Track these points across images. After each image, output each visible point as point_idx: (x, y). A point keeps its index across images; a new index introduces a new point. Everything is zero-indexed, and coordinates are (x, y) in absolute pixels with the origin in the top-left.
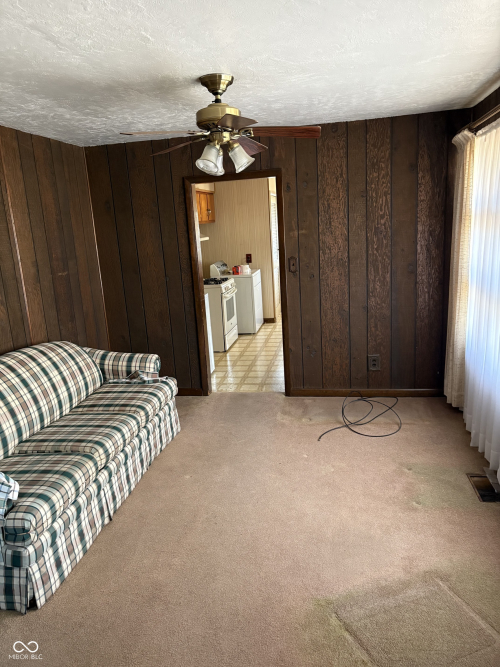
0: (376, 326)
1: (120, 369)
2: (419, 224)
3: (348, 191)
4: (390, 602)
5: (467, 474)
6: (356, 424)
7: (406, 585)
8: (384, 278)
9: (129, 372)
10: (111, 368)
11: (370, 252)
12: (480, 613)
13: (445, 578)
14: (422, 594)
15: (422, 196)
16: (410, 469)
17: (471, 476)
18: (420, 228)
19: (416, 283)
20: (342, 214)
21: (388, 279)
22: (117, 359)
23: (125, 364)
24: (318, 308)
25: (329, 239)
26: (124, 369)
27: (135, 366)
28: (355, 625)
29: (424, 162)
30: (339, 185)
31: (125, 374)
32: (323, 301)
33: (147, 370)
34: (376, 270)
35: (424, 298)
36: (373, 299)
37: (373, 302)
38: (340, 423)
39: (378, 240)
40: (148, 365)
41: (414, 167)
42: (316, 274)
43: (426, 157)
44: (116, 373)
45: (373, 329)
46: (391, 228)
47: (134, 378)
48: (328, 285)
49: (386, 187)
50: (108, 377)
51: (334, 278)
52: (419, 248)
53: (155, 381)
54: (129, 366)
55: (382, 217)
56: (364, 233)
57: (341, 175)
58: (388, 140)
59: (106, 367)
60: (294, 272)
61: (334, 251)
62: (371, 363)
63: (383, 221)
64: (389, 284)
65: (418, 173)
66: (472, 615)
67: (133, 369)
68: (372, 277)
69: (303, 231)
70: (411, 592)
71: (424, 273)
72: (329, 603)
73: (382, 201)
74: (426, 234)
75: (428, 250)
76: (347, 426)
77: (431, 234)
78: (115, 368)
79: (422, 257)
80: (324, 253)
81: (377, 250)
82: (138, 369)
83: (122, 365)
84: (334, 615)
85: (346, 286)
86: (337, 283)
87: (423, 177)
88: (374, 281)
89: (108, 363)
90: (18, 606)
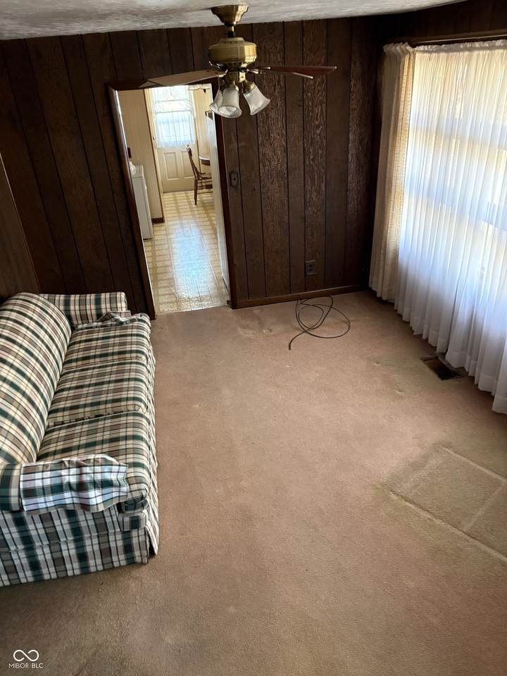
0: (312, 234)
1: (89, 312)
2: (351, 133)
3: (285, 99)
4: (423, 473)
5: (421, 359)
6: (313, 328)
7: (426, 458)
8: (320, 187)
9: (99, 315)
10: (78, 313)
11: (307, 163)
12: (483, 465)
13: (449, 446)
14: (440, 462)
15: (354, 104)
16: (378, 363)
17: (425, 360)
18: (351, 137)
19: (347, 190)
20: (280, 124)
21: (323, 188)
22: (82, 303)
23: (93, 307)
24: (260, 221)
25: (269, 152)
26: (94, 312)
27: (105, 308)
28: (410, 496)
29: (356, 69)
30: (276, 94)
31: (95, 318)
32: (264, 214)
33: (120, 311)
34: (313, 180)
35: (353, 206)
36: (310, 209)
37: (309, 211)
38: (299, 330)
39: (314, 151)
40: (119, 305)
41: (347, 74)
42: (257, 188)
43: (358, 64)
44: (84, 318)
45: (310, 237)
46: (326, 138)
47: (106, 320)
48: (268, 197)
49: (321, 96)
50: (75, 322)
51: (274, 190)
52: (350, 156)
53: (132, 321)
54: (98, 309)
55: (318, 127)
56: (301, 143)
57: (279, 82)
58: (324, 45)
59: (73, 313)
60: (236, 187)
61: (274, 163)
62: (308, 268)
63: (318, 132)
64: (324, 193)
65: (351, 81)
66: (478, 467)
67: (104, 311)
68: (308, 187)
69: (243, 144)
70: (433, 462)
71: (354, 181)
72: (383, 485)
73: (318, 110)
74: (357, 143)
75: (357, 158)
76: (306, 331)
77: (360, 143)
78: (83, 313)
79: (352, 166)
80: (264, 166)
81: (313, 160)
82: (109, 310)
83: (91, 309)
84: (391, 493)
85: (286, 198)
86: (277, 195)
87: (355, 85)
88: (310, 191)
89: (74, 308)
90: (138, 559)
